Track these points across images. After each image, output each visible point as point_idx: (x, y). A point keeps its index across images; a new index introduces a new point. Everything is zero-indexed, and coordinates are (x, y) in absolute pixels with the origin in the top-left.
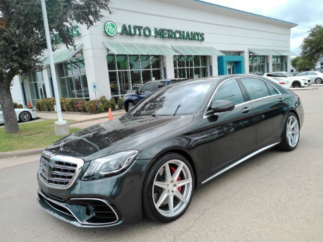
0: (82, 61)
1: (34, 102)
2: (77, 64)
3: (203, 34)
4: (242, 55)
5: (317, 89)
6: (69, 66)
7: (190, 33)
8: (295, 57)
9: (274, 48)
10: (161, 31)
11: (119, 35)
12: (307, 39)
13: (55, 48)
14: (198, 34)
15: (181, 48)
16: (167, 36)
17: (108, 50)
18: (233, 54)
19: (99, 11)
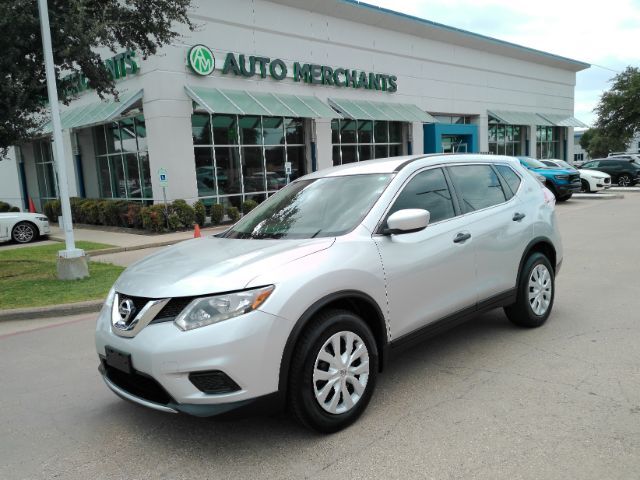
0: (142, 124)
1: (43, 201)
3: (395, 79)
4: (473, 123)
5: (622, 197)
6: (117, 132)
7: (367, 75)
8: (586, 129)
9: (540, 112)
10: (307, 70)
11: (219, 73)
12: (610, 95)
13: (68, 98)
14: (383, 77)
15: (349, 104)
16: (320, 78)
17: (195, 104)
18: (456, 120)
19: (169, 24)
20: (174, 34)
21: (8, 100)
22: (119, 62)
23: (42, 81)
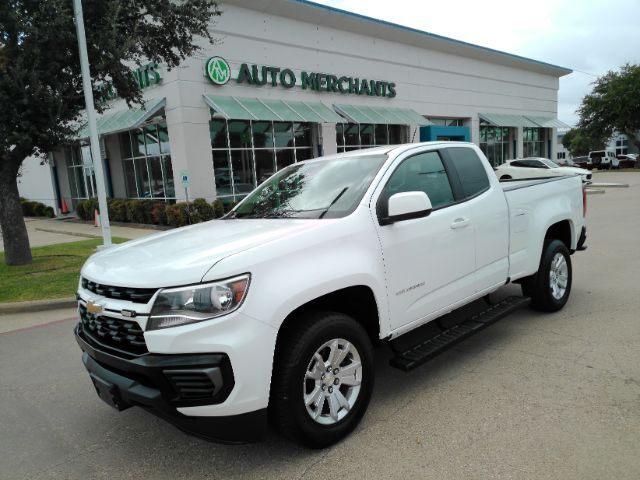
0: (165, 130)
1: (75, 202)
2: (155, 133)
3: (394, 85)
4: (466, 125)
5: (603, 192)
6: (141, 137)
8: (569, 129)
9: (526, 114)
10: (314, 78)
11: (234, 83)
12: (591, 98)
13: (103, 107)
14: (383, 84)
15: (352, 109)
16: (325, 86)
17: (212, 111)
18: (449, 122)
19: (190, 38)
20: (195, 47)
21: (50, 109)
22: (143, 74)
23: (78, 92)
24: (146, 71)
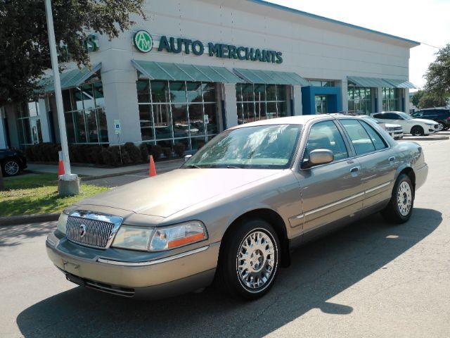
1: (22, 147)
2: (90, 92)
3: (281, 54)
7: (261, 51)
9: (385, 77)
10: (218, 47)
11: (156, 51)
12: (435, 65)
13: (62, 68)
14: (273, 53)
15: (248, 72)
17: (139, 73)
18: (324, 84)
19: (128, 15)
24: (85, 42)
